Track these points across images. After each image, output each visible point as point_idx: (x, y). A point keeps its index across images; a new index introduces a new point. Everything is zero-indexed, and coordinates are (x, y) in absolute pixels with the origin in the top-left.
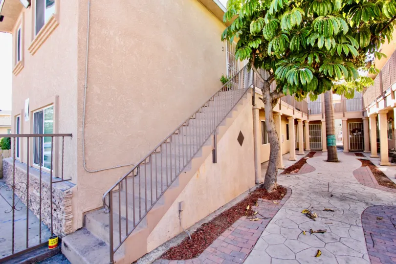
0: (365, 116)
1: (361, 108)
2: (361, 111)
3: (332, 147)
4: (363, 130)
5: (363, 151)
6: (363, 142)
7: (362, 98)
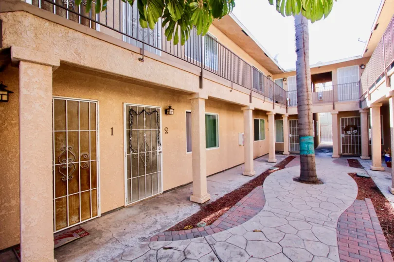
0: (363, 107)
1: (358, 96)
2: (358, 100)
3: (307, 156)
4: (360, 128)
5: (359, 156)
6: (360, 143)
7: (360, 82)
